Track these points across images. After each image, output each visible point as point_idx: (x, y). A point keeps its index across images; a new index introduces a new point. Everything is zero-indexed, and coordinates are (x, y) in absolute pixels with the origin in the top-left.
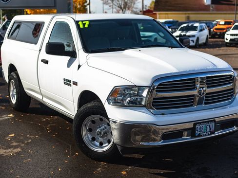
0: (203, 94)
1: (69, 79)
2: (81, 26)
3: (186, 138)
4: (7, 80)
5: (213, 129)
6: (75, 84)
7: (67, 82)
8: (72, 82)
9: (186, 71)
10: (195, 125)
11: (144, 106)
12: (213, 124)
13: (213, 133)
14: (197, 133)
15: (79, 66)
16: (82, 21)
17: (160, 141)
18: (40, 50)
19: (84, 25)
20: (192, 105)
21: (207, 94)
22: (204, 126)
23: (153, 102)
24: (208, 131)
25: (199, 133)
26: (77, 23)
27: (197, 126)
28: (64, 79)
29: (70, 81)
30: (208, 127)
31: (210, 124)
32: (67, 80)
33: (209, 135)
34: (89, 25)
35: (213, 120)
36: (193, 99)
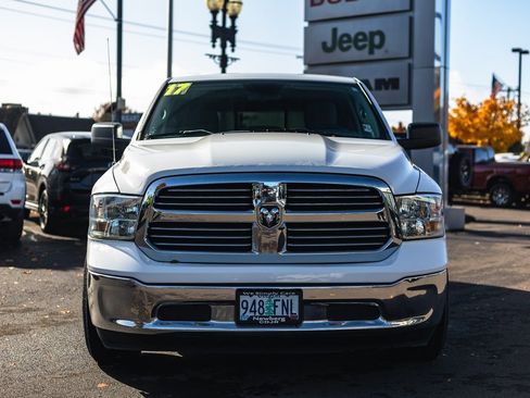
3: (221, 324)
5: (296, 310)
10: (239, 293)
12: (295, 299)
13: (294, 321)
14: (245, 315)
20: (249, 249)
22: (265, 299)
23: (150, 232)
25: (249, 314)
30: (279, 304)
31: (283, 297)
33: (280, 324)
35: (296, 289)
36: (250, 233)
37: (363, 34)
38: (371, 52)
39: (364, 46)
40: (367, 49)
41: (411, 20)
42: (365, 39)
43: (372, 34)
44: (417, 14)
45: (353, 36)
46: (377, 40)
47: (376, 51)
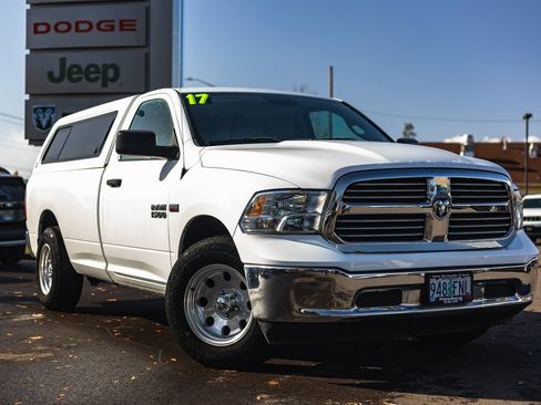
0: (445, 214)
1: (161, 203)
2: (192, 101)
4: (35, 249)
5: (468, 290)
6: (175, 209)
7: (159, 212)
8: (168, 208)
9: (407, 163)
10: (428, 277)
11: (317, 233)
12: (468, 279)
13: (467, 300)
14: (433, 296)
15: (184, 171)
16: (194, 94)
17: (352, 306)
18: (106, 165)
19: (198, 99)
20: (420, 238)
21: (453, 215)
22: (447, 281)
23: (338, 224)
24: (457, 293)
25: (436, 296)
26: (183, 97)
27: (432, 281)
28: (153, 208)
29: (164, 208)
30: (457, 285)
31: (460, 279)
32: (157, 207)
33: (460, 304)
34: (208, 100)
35: (467, 271)
36: (423, 224)
37: (96, 66)
38: (104, 85)
39: (96, 79)
40: (100, 81)
41: (147, 56)
42: (97, 71)
43: (106, 67)
44: (153, 50)
45: (83, 67)
46: (111, 73)
47: (109, 84)
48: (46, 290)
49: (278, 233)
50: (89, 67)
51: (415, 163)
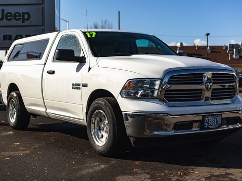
0: (210, 89)
1: (77, 83)
3: (195, 129)
5: (220, 122)
6: (85, 86)
7: (76, 86)
8: (81, 85)
10: (204, 117)
12: (220, 118)
14: (206, 125)
15: (90, 69)
16: (89, 32)
17: (172, 130)
18: (45, 64)
19: (91, 35)
20: (199, 100)
21: (213, 89)
22: (211, 119)
23: (165, 94)
24: (215, 124)
27: (206, 118)
28: (73, 85)
29: (79, 85)
30: (215, 120)
31: (216, 117)
32: (76, 85)
33: (216, 128)
34: (96, 35)
35: (220, 114)
36: (201, 93)
37: (19, 13)
38: (23, 22)
39: (19, 19)
40: (21, 20)
41: (43, 8)
42: (20, 15)
43: (24, 14)
44: (46, 6)
45: (13, 14)
46: (26, 17)
47: (25, 21)
48: (13, 120)
49: (138, 98)
50: (16, 13)
51: (197, 67)
